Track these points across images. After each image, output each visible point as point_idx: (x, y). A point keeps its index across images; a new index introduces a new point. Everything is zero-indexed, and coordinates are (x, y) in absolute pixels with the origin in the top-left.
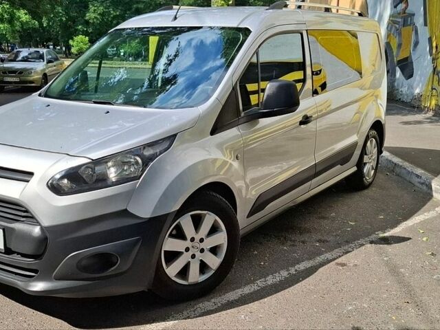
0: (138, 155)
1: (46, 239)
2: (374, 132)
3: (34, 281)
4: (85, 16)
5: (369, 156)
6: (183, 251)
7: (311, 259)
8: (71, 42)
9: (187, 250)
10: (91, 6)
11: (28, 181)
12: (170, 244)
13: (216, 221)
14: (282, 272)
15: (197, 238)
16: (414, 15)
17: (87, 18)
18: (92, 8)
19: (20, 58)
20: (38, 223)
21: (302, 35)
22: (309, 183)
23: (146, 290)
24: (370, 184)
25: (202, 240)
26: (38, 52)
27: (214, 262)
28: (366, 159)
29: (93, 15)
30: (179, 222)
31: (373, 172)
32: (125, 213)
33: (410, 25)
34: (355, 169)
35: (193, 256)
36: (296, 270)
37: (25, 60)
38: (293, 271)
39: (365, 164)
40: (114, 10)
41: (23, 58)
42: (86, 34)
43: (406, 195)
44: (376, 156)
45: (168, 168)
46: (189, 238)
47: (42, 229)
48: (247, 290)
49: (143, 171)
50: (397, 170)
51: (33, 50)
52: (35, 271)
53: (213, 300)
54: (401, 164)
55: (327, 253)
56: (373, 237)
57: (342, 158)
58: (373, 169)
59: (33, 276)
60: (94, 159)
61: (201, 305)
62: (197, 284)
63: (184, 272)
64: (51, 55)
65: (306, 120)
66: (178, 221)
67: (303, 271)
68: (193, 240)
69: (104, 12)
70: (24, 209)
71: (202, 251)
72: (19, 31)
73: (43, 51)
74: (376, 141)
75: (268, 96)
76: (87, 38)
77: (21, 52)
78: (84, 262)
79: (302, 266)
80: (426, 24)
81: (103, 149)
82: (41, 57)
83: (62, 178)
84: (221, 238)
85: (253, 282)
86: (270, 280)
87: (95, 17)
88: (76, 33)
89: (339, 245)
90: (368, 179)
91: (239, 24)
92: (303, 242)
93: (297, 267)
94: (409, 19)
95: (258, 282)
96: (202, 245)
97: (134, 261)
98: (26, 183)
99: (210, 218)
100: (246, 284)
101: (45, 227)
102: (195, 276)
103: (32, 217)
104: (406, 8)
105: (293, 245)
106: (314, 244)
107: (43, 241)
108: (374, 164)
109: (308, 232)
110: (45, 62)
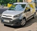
12: (22, 22)
57: (32, 15)
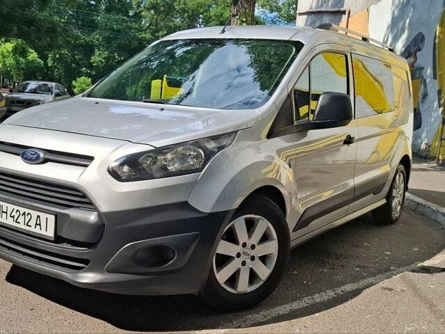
0: (200, 147)
1: (103, 226)
2: (402, 167)
3: (83, 272)
4: (90, 59)
5: (398, 190)
6: (235, 256)
7: (354, 282)
8: (74, 83)
9: (238, 255)
10: (96, 50)
11: (86, 166)
13: (268, 228)
14: (328, 292)
15: (249, 244)
16: (423, 68)
17: (92, 61)
18: (97, 52)
19: (27, 90)
20: (96, 209)
21: (346, 56)
22: (347, 207)
23: (196, 294)
24: (397, 219)
25: (253, 247)
26: (46, 85)
27: (264, 272)
28: (394, 193)
29: (98, 59)
30: (233, 225)
31: (399, 207)
32: (185, 205)
33: (418, 78)
34: (384, 201)
35: (244, 263)
36: (342, 291)
37: (34, 91)
38: (339, 291)
39: (394, 197)
40: (118, 56)
41: (31, 90)
42: (89, 75)
43: (435, 232)
44: (402, 191)
45: (224, 168)
46: (241, 242)
47: (100, 215)
48: (295, 305)
49: (205, 164)
50: (420, 209)
51: (41, 83)
52: (86, 262)
53: (262, 313)
54: (424, 203)
55: (369, 277)
56: (413, 267)
58: (399, 204)
59: (82, 268)
60: (157, 147)
61: (250, 316)
62: (246, 294)
63: (233, 280)
64: (59, 89)
65: (349, 140)
66: (232, 223)
67: (350, 292)
68: (244, 245)
69: (109, 56)
70: (80, 194)
71: (253, 258)
72: (23, 69)
73: (52, 84)
74: (403, 175)
75: (321, 107)
76: (90, 79)
77: (29, 84)
78: (140, 255)
79: (348, 287)
80: (435, 78)
81: (166, 138)
82: (49, 90)
83: (122, 164)
84: (272, 248)
85: (300, 299)
86: (318, 298)
87: (100, 61)
88: (80, 74)
89: (380, 272)
90: (395, 215)
91: (292, 37)
92: (343, 266)
93: (342, 288)
94: (418, 72)
95: (305, 299)
96: (253, 253)
97: (190, 258)
98: (84, 168)
99: (263, 225)
100: (293, 301)
101: (103, 213)
102: (243, 286)
103: (91, 203)
104: (414, 62)
105: (333, 269)
106: (354, 269)
107: (99, 229)
108: (400, 199)
109: (345, 258)
110: (53, 96)
